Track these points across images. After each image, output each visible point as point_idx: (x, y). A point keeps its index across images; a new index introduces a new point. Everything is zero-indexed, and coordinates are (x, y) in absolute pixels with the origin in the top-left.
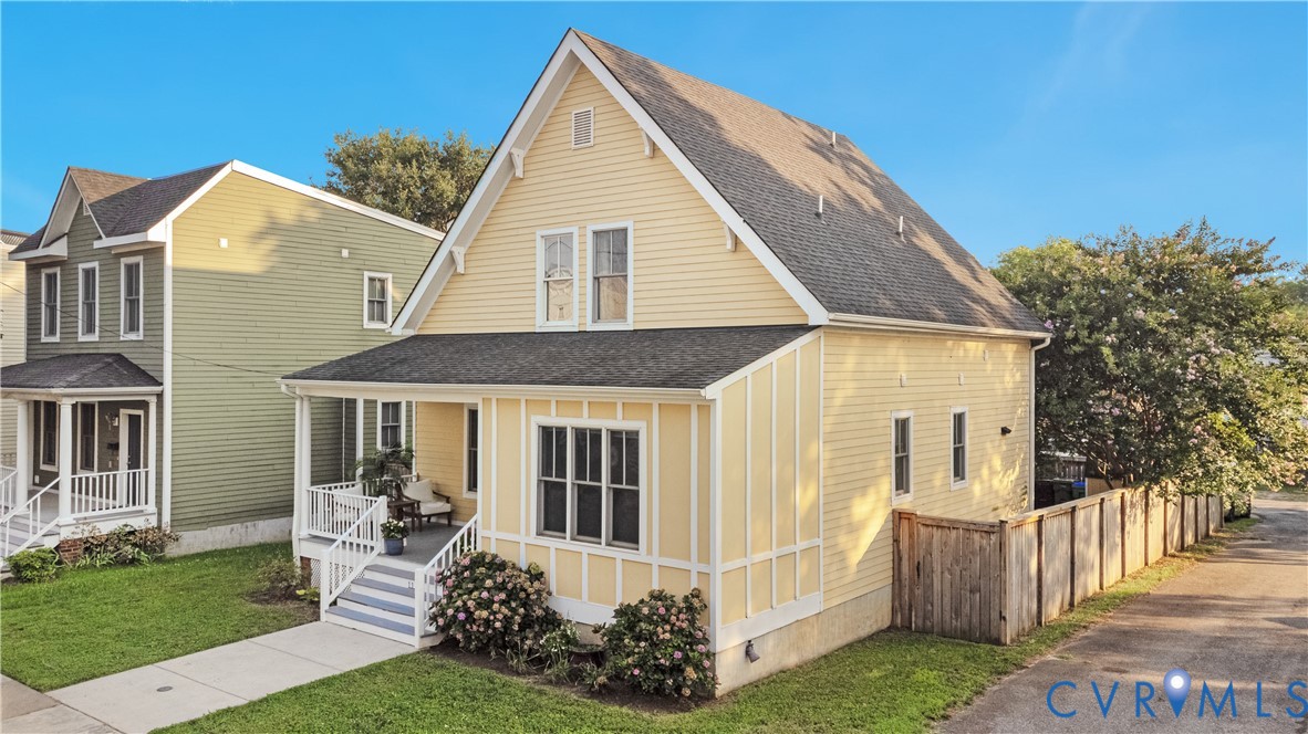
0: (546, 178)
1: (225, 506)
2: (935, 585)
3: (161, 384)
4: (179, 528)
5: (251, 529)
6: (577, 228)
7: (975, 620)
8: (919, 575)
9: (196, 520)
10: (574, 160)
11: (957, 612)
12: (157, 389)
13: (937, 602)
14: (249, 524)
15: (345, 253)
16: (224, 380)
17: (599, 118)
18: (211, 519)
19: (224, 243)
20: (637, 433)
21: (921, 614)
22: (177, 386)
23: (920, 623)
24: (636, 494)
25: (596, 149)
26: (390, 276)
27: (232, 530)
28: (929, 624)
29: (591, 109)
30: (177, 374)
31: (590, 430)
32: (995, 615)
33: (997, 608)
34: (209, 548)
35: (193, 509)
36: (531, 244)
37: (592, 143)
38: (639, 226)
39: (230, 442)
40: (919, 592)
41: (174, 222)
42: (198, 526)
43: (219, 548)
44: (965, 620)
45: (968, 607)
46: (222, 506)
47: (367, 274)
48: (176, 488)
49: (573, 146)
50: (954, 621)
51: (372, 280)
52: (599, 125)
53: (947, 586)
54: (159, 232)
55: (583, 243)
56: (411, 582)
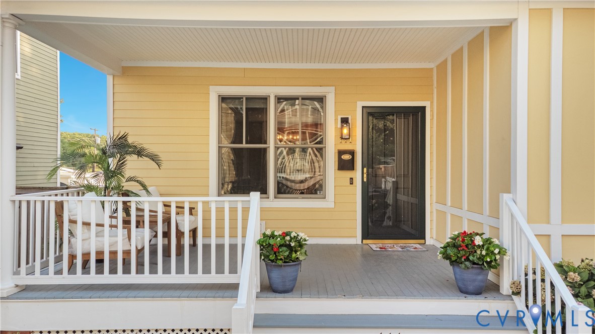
56: (386, 332)
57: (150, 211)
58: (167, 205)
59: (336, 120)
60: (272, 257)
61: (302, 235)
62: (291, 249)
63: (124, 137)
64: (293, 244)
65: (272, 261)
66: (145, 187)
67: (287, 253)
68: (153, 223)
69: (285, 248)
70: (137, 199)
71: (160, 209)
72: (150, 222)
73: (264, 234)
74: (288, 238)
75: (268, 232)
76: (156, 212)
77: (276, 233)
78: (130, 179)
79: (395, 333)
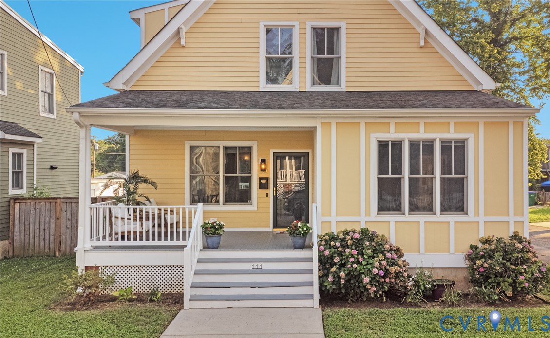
6: (297, 23)
20: (465, 141)
26: (5, 53)
31: (423, 141)
38: (350, 26)
55: (303, 33)
56: (255, 264)
57: (152, 213)
58: (160, 209)
59: (258, 160)
60: (207, 233)
61: (222, 223)
62: (217, 229)
63: (137, 173)
64: (217, 227)
65: (208, 234)
66: (148, 199)
67: (214, 231)
68: (153, 219)
69: (213, 229)
70: (146, 206)
71: (157, 212)
72: (152, 218)
73: (205, 223)
74: (215, 224)
75: (207, 222)
76: (155, 213)
77: (210, 222)
78: (140, 196)
79: (259, 264)
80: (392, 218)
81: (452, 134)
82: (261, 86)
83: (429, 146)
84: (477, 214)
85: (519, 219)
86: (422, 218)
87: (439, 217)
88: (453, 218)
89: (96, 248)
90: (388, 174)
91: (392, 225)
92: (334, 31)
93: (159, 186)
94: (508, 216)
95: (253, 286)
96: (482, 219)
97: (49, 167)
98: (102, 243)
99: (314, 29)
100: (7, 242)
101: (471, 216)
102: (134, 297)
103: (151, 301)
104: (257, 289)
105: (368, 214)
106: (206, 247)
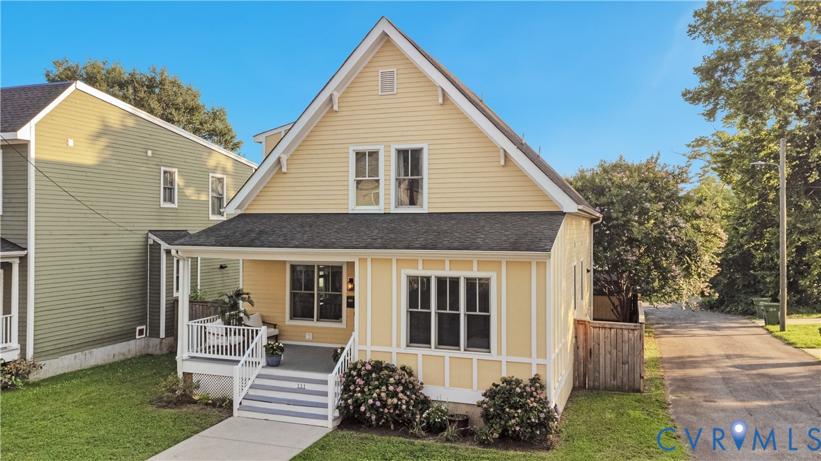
0: (357, 113)
1: (71, 339)
2: (601, 362)
3: (25, 249)
4: (39, 359)
5: (88, 356)
6: (383, 146)
7: (625, 379)
8: (591, 357)
9: (51, 352)
10: (379, 102)
11: (615, 377)
12: (23, 253)
13: (602, 371)
14: (87, 351)
15: (150, 153)
16: (71, 245)
17: (400, 76)
18: (62, 350)
19: (71, 142)
20: (488, 279)
21: (592, 379)
22: (38, 251)
23: (591, 384)
24: (487, 319)
25: (398, 96)
26: (176, 170)
27: (76, 357)
28: (597, 384)
29: (395, 70)
30: (39, 241)
31: (450, 278)
32: (637, 376)
33: (639, 371)
34: (60, 372)
35: (49, 344)
36: (345, 155)
37: (395, 92)
38: (431, 147)
39: (75, 292)
40: (590, 366)
41: (36, 125)
42: (52, 356)
43: (67, 371)
44: (619, 380)
45: (621, 373)
46: (68, 340)
47: (163, 169)
48: (37, 328)
49: (380, 93)
50: (613, 381)
51: (165, 172)
52: (400, 81)
53: (608, 361)
54: (26, 133)
55: (387, 156)
56: (300, 384)
59: (347, 279)
79: (303, 384)
80: (420, 351)
81: (475, 273)
82: (350, 208)
83: (455, 282)
84: (499, 353)
85: (541, 361)
86: (447, 353)
87: (461, 353)
88: (476, 355)
89: (193, 358)
90: (418, 308)
91: (420, 358)
92: (417, 153)
93: (256, 305)
94: (531, 357)
95: (289, 402)
96: (504, 358)
97: (219, 266)
98: (199, 355)
99: (399, 152)
100: (172, 338)
101: (494, 355)
102: (210, 401)
103: (221, 406)
104: (291, 406)
105: (398, 346)
106: (269, 365)
